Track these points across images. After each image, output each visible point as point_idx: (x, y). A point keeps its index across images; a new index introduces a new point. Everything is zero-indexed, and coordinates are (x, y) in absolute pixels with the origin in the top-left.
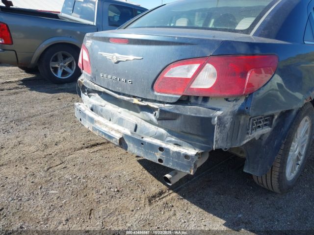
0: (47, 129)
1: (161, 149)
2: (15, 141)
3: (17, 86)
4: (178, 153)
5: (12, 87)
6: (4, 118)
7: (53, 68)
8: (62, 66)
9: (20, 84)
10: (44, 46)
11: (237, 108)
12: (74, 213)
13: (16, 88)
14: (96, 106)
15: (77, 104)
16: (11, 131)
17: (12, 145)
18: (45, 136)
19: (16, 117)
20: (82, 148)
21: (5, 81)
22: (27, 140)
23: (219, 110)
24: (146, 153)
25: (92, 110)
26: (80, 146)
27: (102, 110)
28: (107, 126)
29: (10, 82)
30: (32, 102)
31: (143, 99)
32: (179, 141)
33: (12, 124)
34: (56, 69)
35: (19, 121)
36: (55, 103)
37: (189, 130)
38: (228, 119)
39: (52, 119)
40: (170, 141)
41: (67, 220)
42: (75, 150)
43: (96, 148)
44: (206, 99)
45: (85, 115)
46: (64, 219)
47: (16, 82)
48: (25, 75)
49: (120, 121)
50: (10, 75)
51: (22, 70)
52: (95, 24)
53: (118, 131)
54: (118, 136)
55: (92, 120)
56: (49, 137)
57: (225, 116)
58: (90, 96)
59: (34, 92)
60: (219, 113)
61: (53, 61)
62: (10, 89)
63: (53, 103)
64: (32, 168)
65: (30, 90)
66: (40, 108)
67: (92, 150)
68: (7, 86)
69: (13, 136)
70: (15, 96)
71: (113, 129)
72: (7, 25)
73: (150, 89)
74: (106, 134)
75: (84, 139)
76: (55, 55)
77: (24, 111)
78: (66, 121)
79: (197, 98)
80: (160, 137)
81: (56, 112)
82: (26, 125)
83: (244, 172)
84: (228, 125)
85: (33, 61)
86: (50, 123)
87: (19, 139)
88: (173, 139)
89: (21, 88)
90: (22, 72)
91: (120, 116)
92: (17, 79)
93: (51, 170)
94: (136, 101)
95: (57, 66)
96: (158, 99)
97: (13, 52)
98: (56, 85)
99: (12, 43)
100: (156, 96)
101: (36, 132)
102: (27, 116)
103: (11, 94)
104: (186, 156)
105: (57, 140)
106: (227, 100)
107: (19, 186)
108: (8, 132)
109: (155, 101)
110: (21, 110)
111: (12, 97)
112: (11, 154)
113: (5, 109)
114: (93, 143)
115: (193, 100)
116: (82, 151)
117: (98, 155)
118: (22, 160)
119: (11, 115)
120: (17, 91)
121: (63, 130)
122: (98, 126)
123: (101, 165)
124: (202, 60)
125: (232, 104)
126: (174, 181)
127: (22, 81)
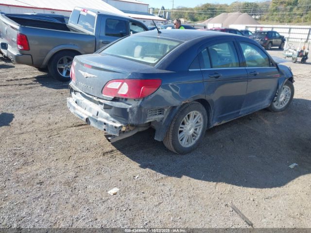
0: (51, 114)
1: (105, 124)
2: (30, 121)
3: (32, 82)
4: (112, 126)
5: (27, 83)
6: (22, 106)
7: (59, 68)
8: (66, 67)
9: (35, 81)
10: (54, 51)
11: (139, 104)
12: (61, 157)
13: (31, 84)
14: (78, 100)
15: (68, 98)
16: (27, 114)
17: (28, 123)
18: (49, 118)
19: (31, 106)
20: (72, 127)
21: (22, 78)
22: (37, 120)
23: (131, 105)
24: (99, 126)
25: (76, 102)
26: (71, 125)
27: (81, 103)
28: (81, 112)
29: (26, 78)
30: (42, 95)
31: (98, 98)
32: (115, 120)
33: (28, 110)
34: (61, 70)
35: (32, 108)
36: (59, 96)
37: (117, 114)
38: (135, 110)
39: (55, 108)
40: (111, 120)
41: (57, 160)
42: (67, 127)
43: (80, 127)
44: (126, 99)
45: (71, 105)
46: (55, 159)
47: (31, 78)
48: (38, 73)
49: (90, 110)
50: (26, 72)
51: (35, 68)
52: (94, 34)
53: (86, 115)
54: (86, 117)
55: (74, 108)
56: (52, 119)
57: (133, 108)
58: (75, 94)
59: (44, 87)
60: (131, 106)
61: (60, 63)
62: (26, 85)
63: (57, 96)
64: (40, 136)
65: (41, 86)
66: (47, 100)
67: (78, 128)
68: (24, 82)
69: (29, 118)
70: (30, 89)
71: (83, 113)
72: (26, 36)
73: (100, 93)
74: (80, 116)
75: (74, 121)
76: (61, 59)
77: (36, 102)
78: (64, 109)
79: (122, 99)
80: (107, 118)
81: (59, 103)
82: (37, 111)
83: (155, 140)
84: (135, 112)
85: (45, 62)
86: (54, 110)
87: (32, 120)
88: (112, 119)
89: (35, 84)
90: (35, 70)
91: (90, 106)
92: (31, 76)
93: (51, 137)
94: (95, 98)
95: (63, 67)
96: (104, 98)
97: (30, 56)
98: (61, 83)
99: (29, 49)
100: (103, 97)
101: (44, 116)
102: (38, 105)
103: (27, 88)
104: (116, 127)
105: (56, 121)
106: (135, 100)
107: (32, 144)
108: (25, 115)
109: (103, 99)
110: (34, 100)
111: (28, 91)
112: (27, 128)
113: (23, 100)
114: (78, 124)
115: (120, 100)
116: (72, 128)
117: (81, 131)
118: (34, 131)
119: (27, 104)
120: (32, 86)
121: (61, 116)
122: (77, 111)
123: (82, 136)
124: (123, 81)
125: (136, 102)
126: (112, 141)
127: (35, 78)
